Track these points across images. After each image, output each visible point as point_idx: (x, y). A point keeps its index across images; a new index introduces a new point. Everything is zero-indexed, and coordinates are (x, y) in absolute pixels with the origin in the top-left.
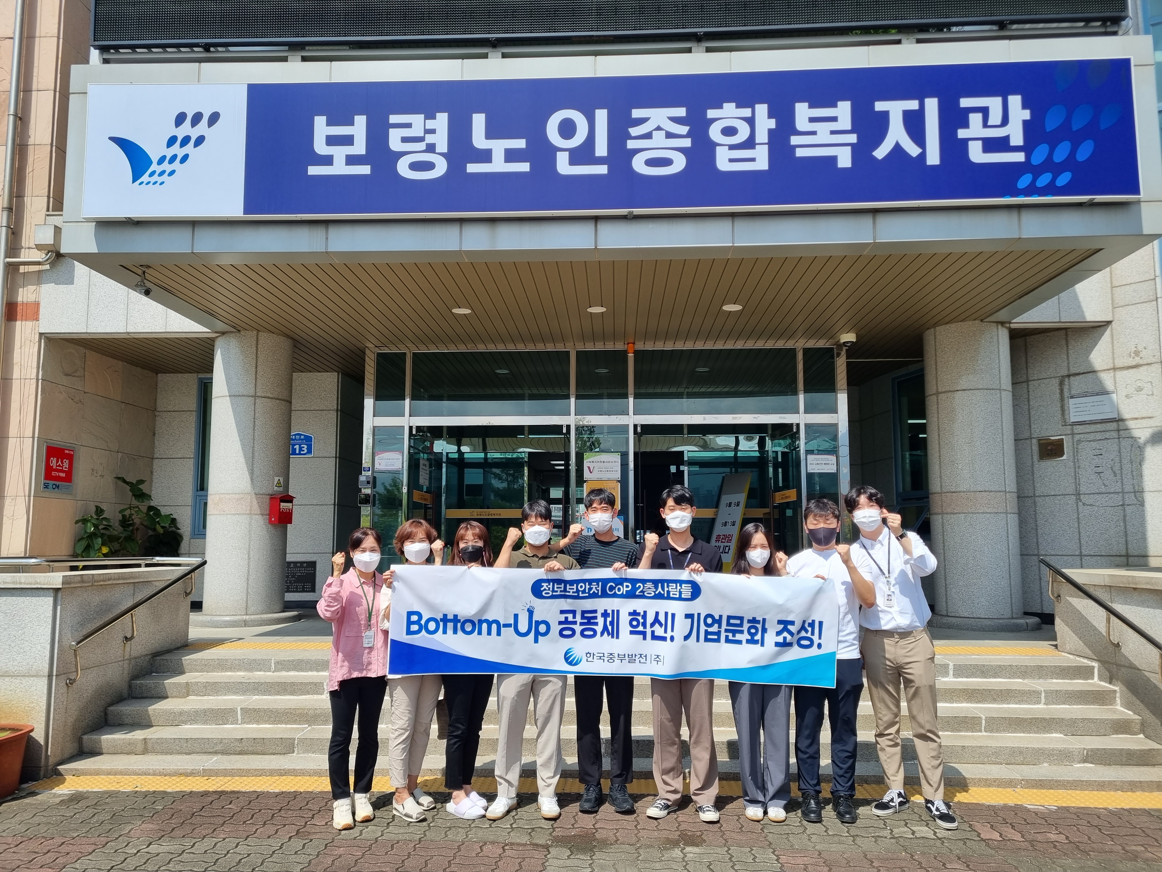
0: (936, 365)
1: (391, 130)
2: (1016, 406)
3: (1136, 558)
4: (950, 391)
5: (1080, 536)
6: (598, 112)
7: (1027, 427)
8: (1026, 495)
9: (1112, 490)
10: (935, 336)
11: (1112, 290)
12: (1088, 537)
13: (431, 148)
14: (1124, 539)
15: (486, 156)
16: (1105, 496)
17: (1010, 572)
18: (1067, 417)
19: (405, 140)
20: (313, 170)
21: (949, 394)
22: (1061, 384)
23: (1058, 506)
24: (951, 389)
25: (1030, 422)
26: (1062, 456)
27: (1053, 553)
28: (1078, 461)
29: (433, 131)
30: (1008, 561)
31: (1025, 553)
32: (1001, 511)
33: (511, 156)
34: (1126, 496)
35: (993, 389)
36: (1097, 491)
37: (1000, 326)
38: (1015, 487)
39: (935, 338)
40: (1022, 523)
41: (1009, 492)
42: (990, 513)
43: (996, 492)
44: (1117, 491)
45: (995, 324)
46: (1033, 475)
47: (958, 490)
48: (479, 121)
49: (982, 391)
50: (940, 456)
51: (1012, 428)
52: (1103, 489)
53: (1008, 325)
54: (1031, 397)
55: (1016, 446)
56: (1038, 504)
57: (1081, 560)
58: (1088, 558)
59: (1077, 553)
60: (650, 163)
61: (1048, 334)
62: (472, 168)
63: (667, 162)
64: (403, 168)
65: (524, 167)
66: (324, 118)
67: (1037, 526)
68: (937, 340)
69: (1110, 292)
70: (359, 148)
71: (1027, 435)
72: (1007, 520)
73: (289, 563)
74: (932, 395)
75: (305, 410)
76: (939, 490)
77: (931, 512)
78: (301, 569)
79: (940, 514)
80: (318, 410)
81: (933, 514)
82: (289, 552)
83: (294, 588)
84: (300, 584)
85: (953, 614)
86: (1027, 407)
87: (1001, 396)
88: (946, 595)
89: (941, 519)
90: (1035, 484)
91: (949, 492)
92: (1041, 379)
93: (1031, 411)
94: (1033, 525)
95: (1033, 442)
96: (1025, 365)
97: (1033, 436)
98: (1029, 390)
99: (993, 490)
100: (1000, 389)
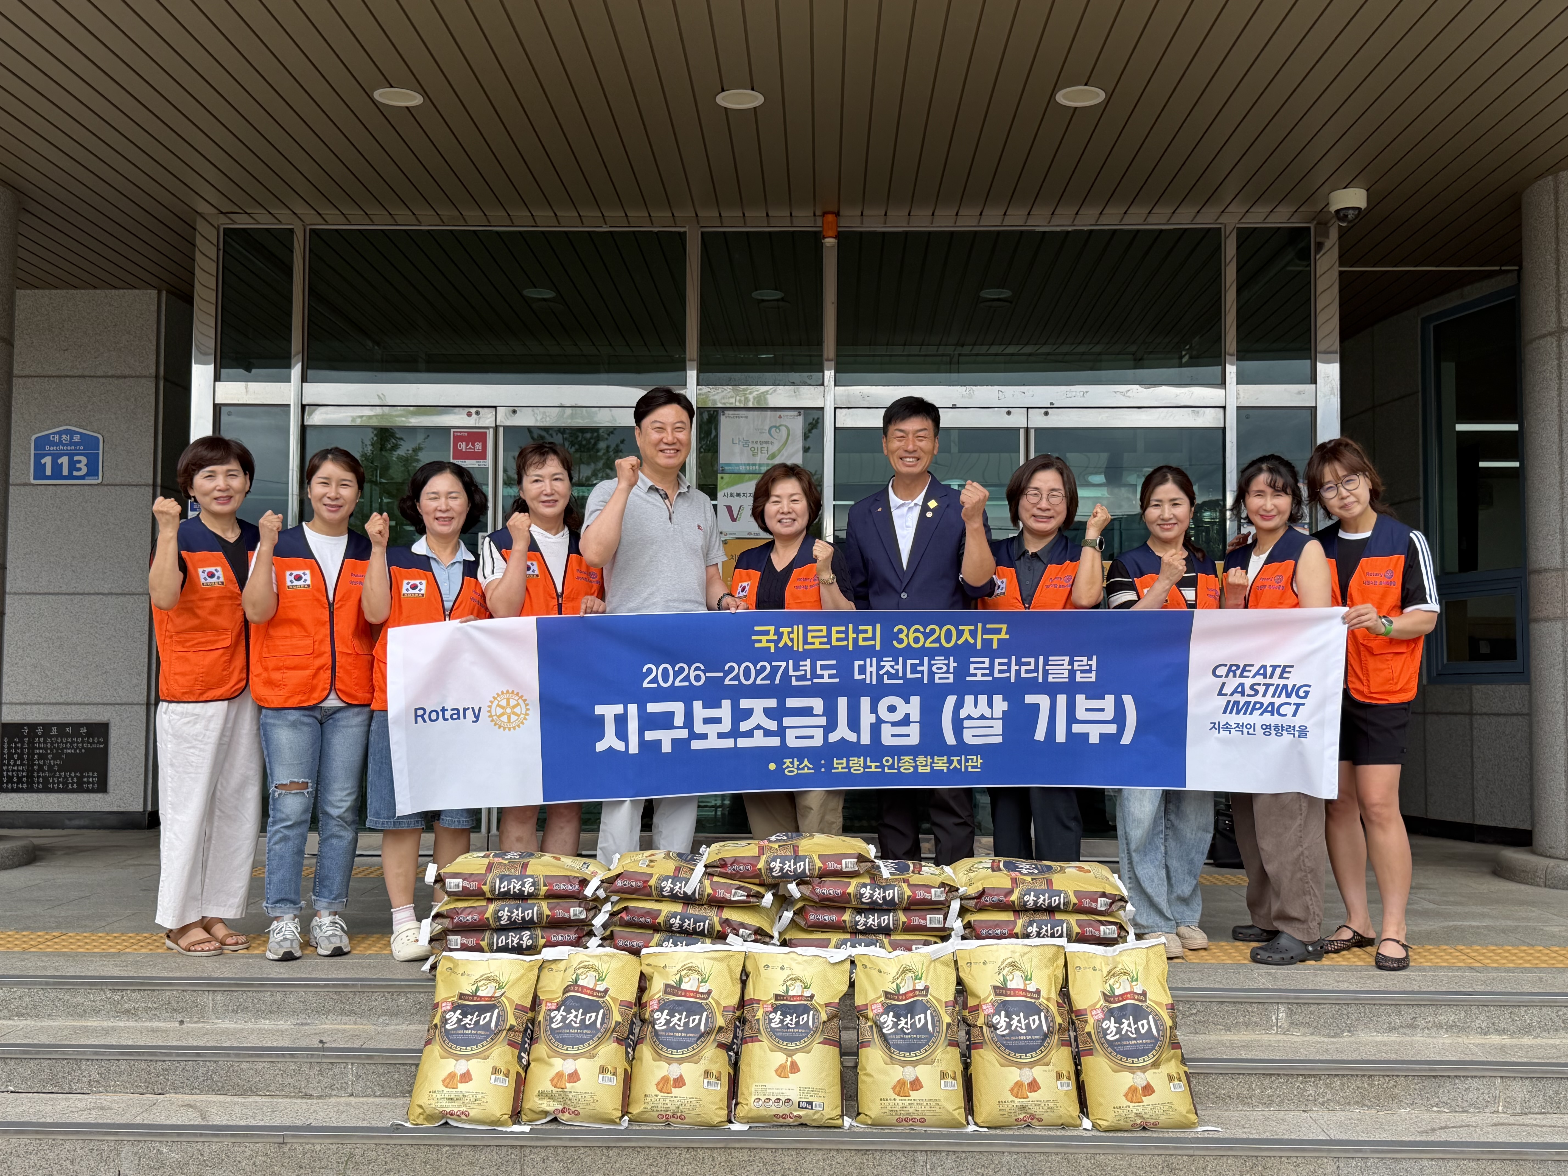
10: (1556, 193)
68: (1562, 205)
73: (47, 726)
74: (1544, 336)
75: (84, 377)
76: (1556, 562)
77: (1533, 615)
78: (75, 739)
79: (1556, 619)
80: (112, 376)
81: (1537, 620)
82: (48, 701)
83: (59, 783)
84: (73, 774)
88: (1566, 811)
89: (1560, 632)
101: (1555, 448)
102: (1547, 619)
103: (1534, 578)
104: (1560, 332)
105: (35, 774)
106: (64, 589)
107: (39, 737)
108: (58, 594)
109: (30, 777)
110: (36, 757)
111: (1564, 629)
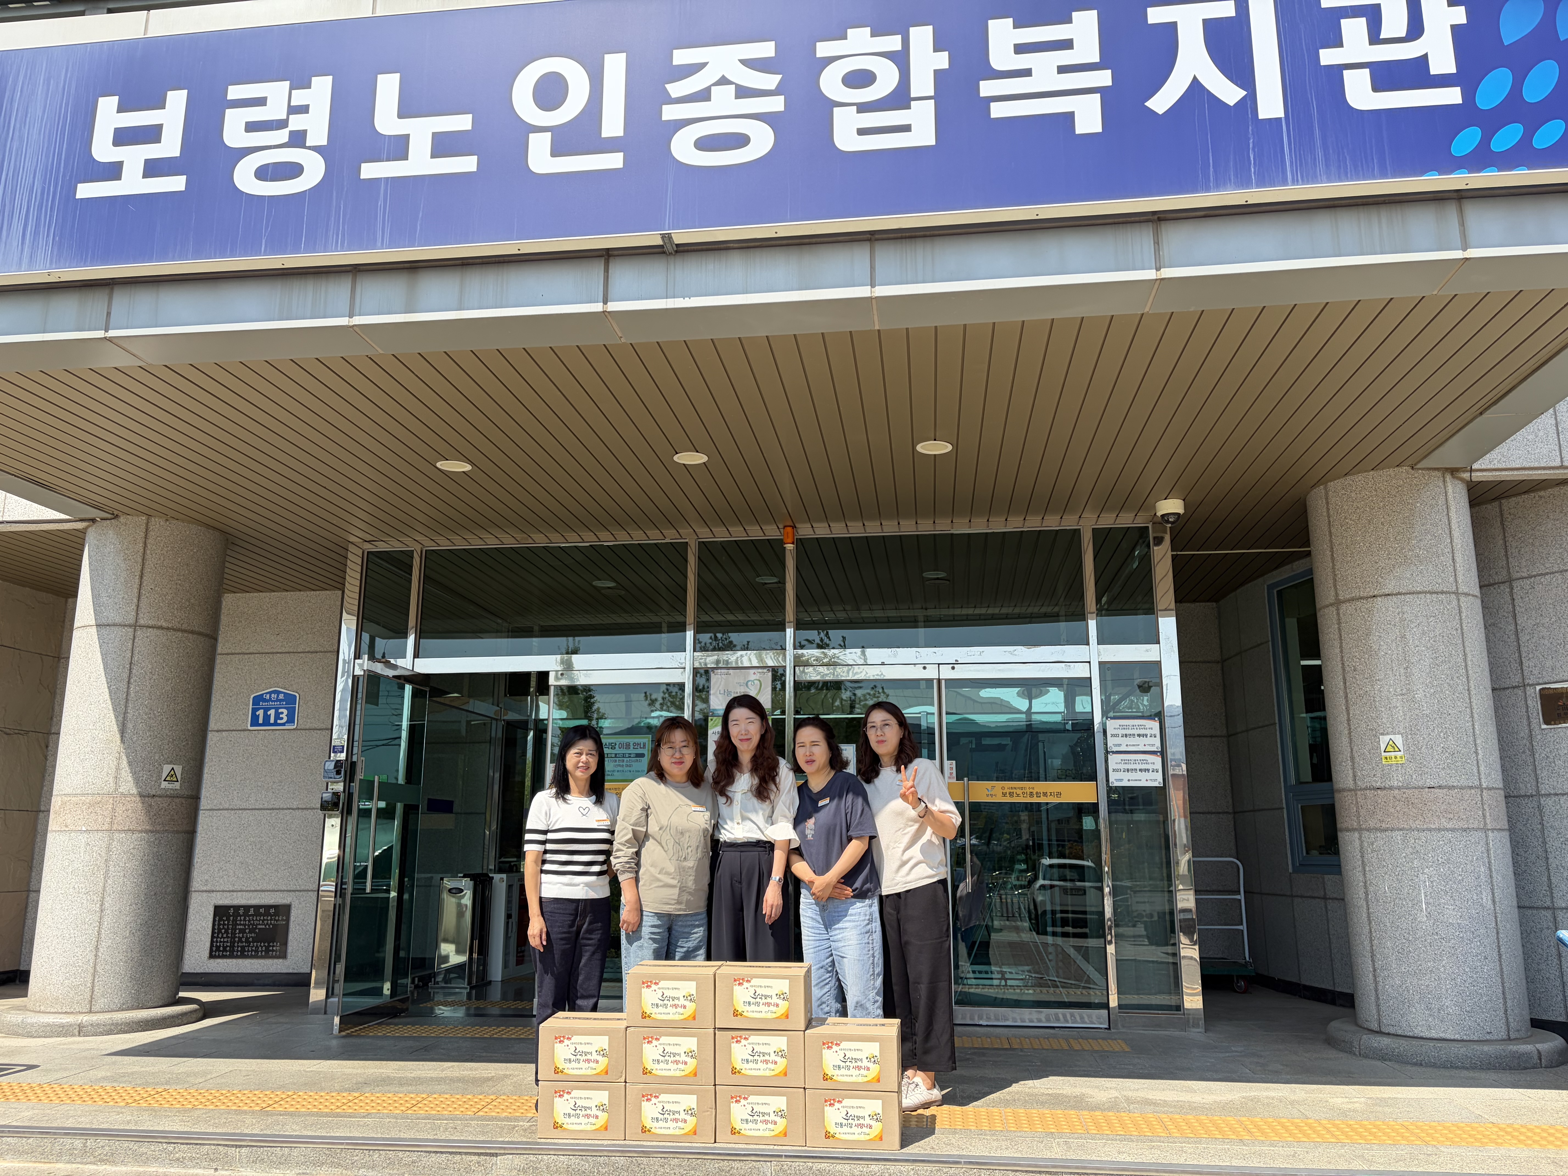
0: (1334, 552)
1: (229, 112)
4: (1361, 598)
6: (608, 58)
7: (1516, 665)
8: (1522, 793)
10: (1327, 499)
13: (298, 139)
15: (398, 148)
17: (1499, 947)
19: (252, 127)
20: (85, 191)
21: (1359, 604)
24: (1362, 594)
25: (1520, 656)
29: (303, 110)
30: (1494, 924)
31: (1527, 904)
32: (1475, 826)
33: (443, 145)
35: (1442, 592)
37: (1448, 477)
38: (1500, 777)
39: (1327, 503)
41: (1489, 789)
42: (1453, 830)
45: (1439, 474)
46: (1533, 754)
47: (1388, 784)
48: (388, 87)
49: (1422, 596)
50: (1349, 720)
51: (1485, 665)
53: (1466, 476)
54: (1518, 608)
55: (1496, 699)
56: (1546, 810)
60: (706, 143)
61: (1542, 493)
62: (369, 171)
63: (737, 141)
64: (245, 177)
65: (468, 164)
66: (115, 100)
67: (1546, 851)
68: (1331, 506)
70: (170, 146)
71: (1516, 680)
72: (1487, 844)
73: (247, 908)
74: (1327, 606)
75: (289, 653)
76: (1350, 784)
77: (1339, 826)
78: (265, 918)
79: (1354, 830)
80: (308, 652)
81: (1341, 831)
82: (249, 889)
83: (252, 951)
84: (262, 944)
85: (1392, 1030)
86: (1512, 627)
87: (1459, 607)
88: (1376, 990)
89: (1357, 841)
90: (1538, 772)
91: (1370, 789)
92: (1535, 576)
93: (1520, 635)
94: (1540, 852)
95: (1528, 693)
96: (1503, 553)
97: (1527, 682)
98: (1515, 596)
99: (1455, 784)
100: (1456, 593)
101: (1341, 693)
102: (1348, 830)
103: (1337, 795)
104: (1338, 603)
105: (236, 945)
106: (266, 806)
107: (241, 916)
108: (262, 809)
109: (232, 946)
110: (238, 931)
111: (1360, 838)
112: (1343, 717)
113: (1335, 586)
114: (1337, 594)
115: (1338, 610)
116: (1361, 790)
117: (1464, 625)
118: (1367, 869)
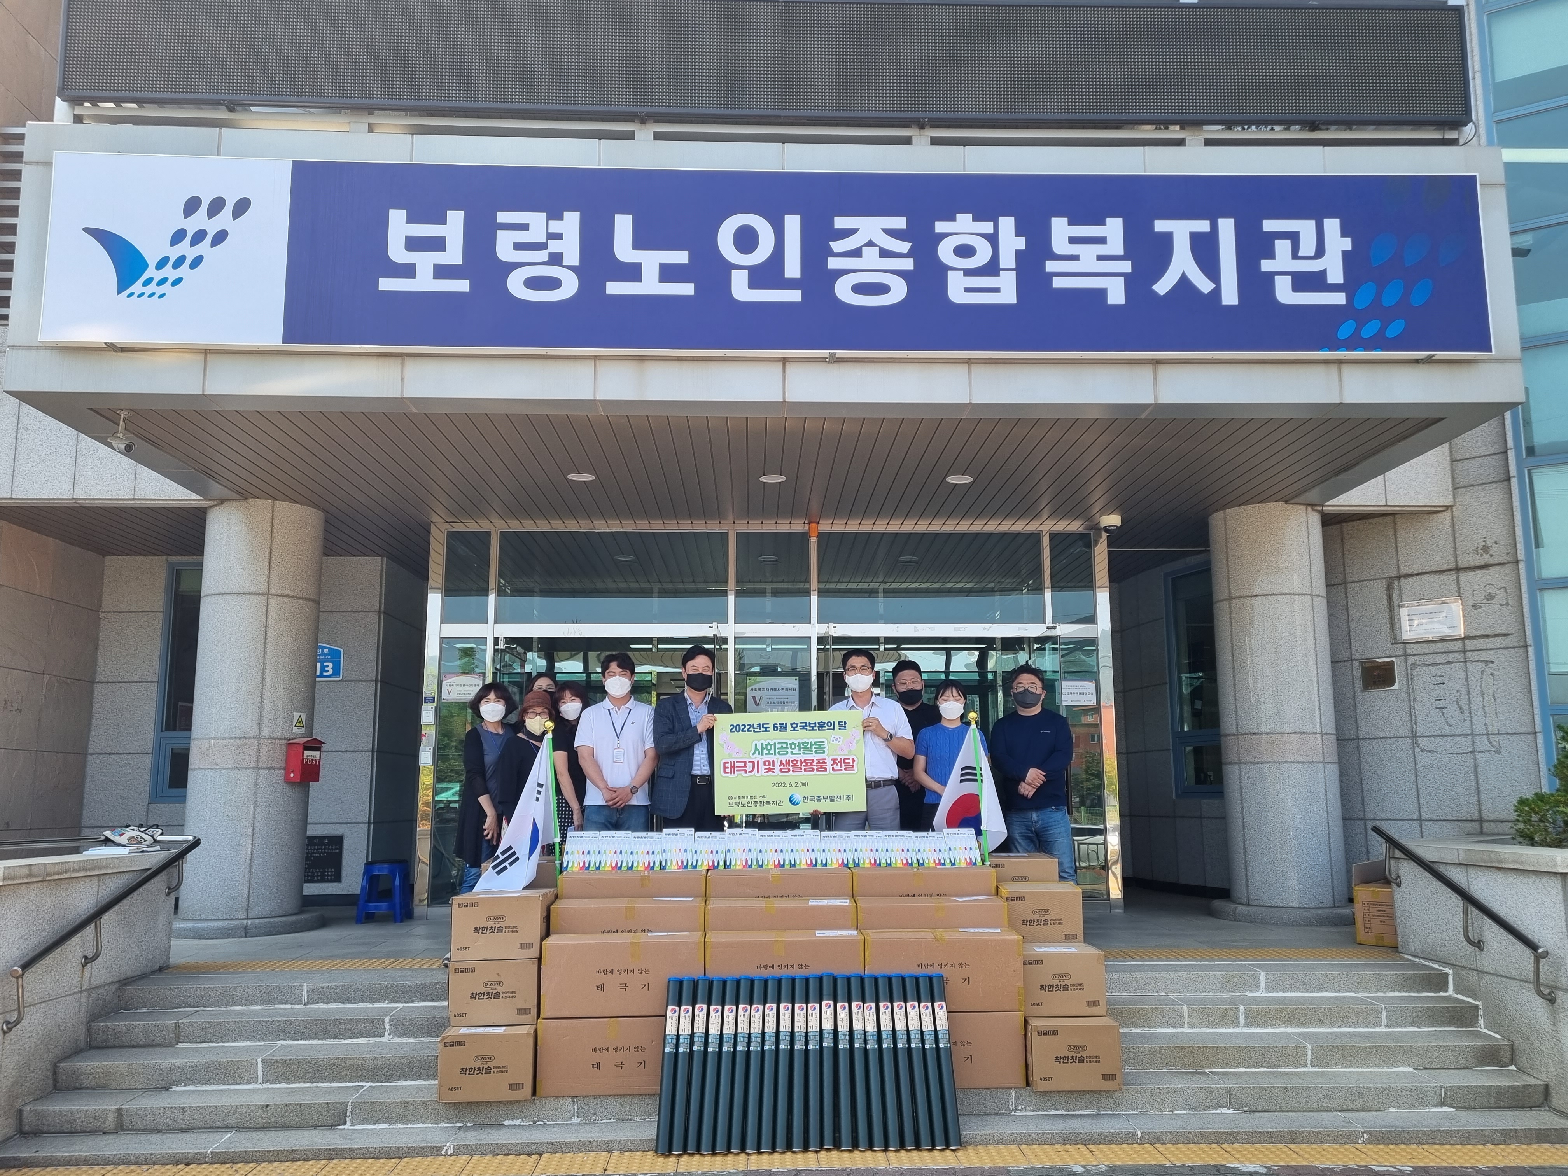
0: (1227, 560)
1: (499, 233)
2: (1331, 616)
3: (1492, 824)
4: (1247, 596)
5: (1418, 794)
6: (788, 218)
7: (1346, 645)
8: (1348, 737)
9: (1458, 732)
10: (1225, 521)
11: (1452, 465)
12: (1430, 794)
13: (556, 259)
14: (1476, 798)
15: (633, 272)
16: (1449, 739)
17: (1330, 844)
18: (1397, 632)
19: (518, 246)
20: (386, 284)
21: (1245, 600)
22: (1389, 588)
23: (1389, 752)
24: (1248, 594)
25: (1350, 639)
26: (1393, 685)
27: (1383, 816)
28: (1413, 692)
29: (559, 236)
30: (1326, 828)
31: (1347, 817)
32: (1317, 760)
33: (668, 273)
34: (1477, 739)
35: (1302, 594)
36: (1439, 733)
37: (1310, 510)
38: (1334, 726)
39: (1225, 524)
40: (1343, 775)
41: (1327, 734)
42: (1303, 763)
43: (1310, 733)
44: (1464, 732)
45: (1303, 507)
46: (1355, 710)
47: (1260, 730)
48: (623, 225)
49: (1289, 597)
50: (1235, 685)
51: (1328, 647)
52: (1447, 730)
53: (1319, 508)
54: (1350, 604)
55: (1333, 670)
56: (1363, 750)
57: (1421, 826)
58: (1431, 823)
59: (1415, 817)
60: (859, 289)
61: (1370, 521)
62: (614, 288)
63: (882, 289)
64: (516, 285)
65: (687, 289)
66: (402, 213)
67: (1361, 779)
68: (1228, 527)
69: (1449, 468)
70: (454, 254)
71: (1346, 655)
72: (1324, 772)
74: (1222, 601)
76: (1234, 731)
77: (1224, 761)
79: (1236, 763)
81: (1226, 764)
85: (1256, 903)
86: (1345, 617)
87: (1313, 604)
88: (1247, 876)
89: (1237, 771)
90: (1359, 723)
91: (1248, 734)
92: (1363, 581)
93: (1351, 623)
94: (1357, 779)
95: (1354, 666)
96: (1341, 562)
97: (1354, 657)
98: (1348, 595)
99: (1305, 731)
100: (1311, 595)
101: (1230, 665)
102: (1231, 763)
103: (1223, 739)
104: (1230, 599)
111: (1239, 769)
112: (1230, 682)
113: (1229, 586)
114: (1230, 593)
115: (1230, 604)
116: (1242, 734)
117: (1315, 618)
118: (1244, 791)
